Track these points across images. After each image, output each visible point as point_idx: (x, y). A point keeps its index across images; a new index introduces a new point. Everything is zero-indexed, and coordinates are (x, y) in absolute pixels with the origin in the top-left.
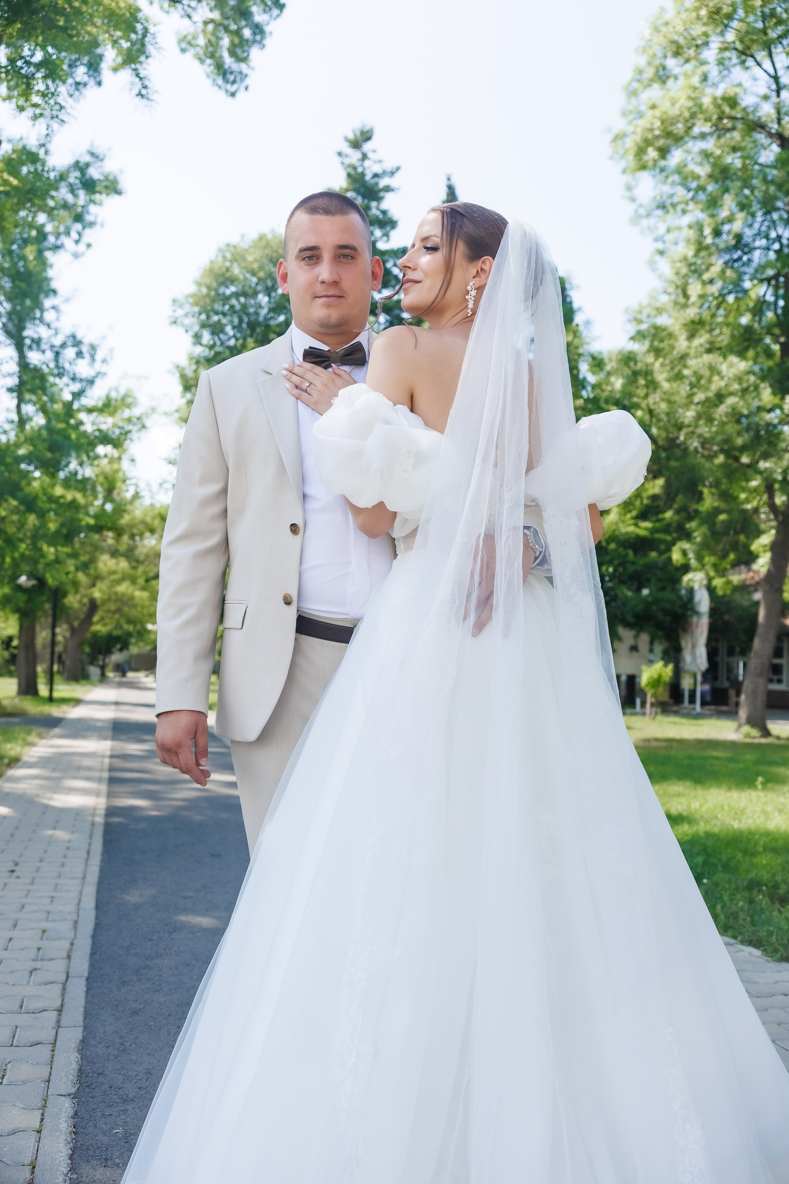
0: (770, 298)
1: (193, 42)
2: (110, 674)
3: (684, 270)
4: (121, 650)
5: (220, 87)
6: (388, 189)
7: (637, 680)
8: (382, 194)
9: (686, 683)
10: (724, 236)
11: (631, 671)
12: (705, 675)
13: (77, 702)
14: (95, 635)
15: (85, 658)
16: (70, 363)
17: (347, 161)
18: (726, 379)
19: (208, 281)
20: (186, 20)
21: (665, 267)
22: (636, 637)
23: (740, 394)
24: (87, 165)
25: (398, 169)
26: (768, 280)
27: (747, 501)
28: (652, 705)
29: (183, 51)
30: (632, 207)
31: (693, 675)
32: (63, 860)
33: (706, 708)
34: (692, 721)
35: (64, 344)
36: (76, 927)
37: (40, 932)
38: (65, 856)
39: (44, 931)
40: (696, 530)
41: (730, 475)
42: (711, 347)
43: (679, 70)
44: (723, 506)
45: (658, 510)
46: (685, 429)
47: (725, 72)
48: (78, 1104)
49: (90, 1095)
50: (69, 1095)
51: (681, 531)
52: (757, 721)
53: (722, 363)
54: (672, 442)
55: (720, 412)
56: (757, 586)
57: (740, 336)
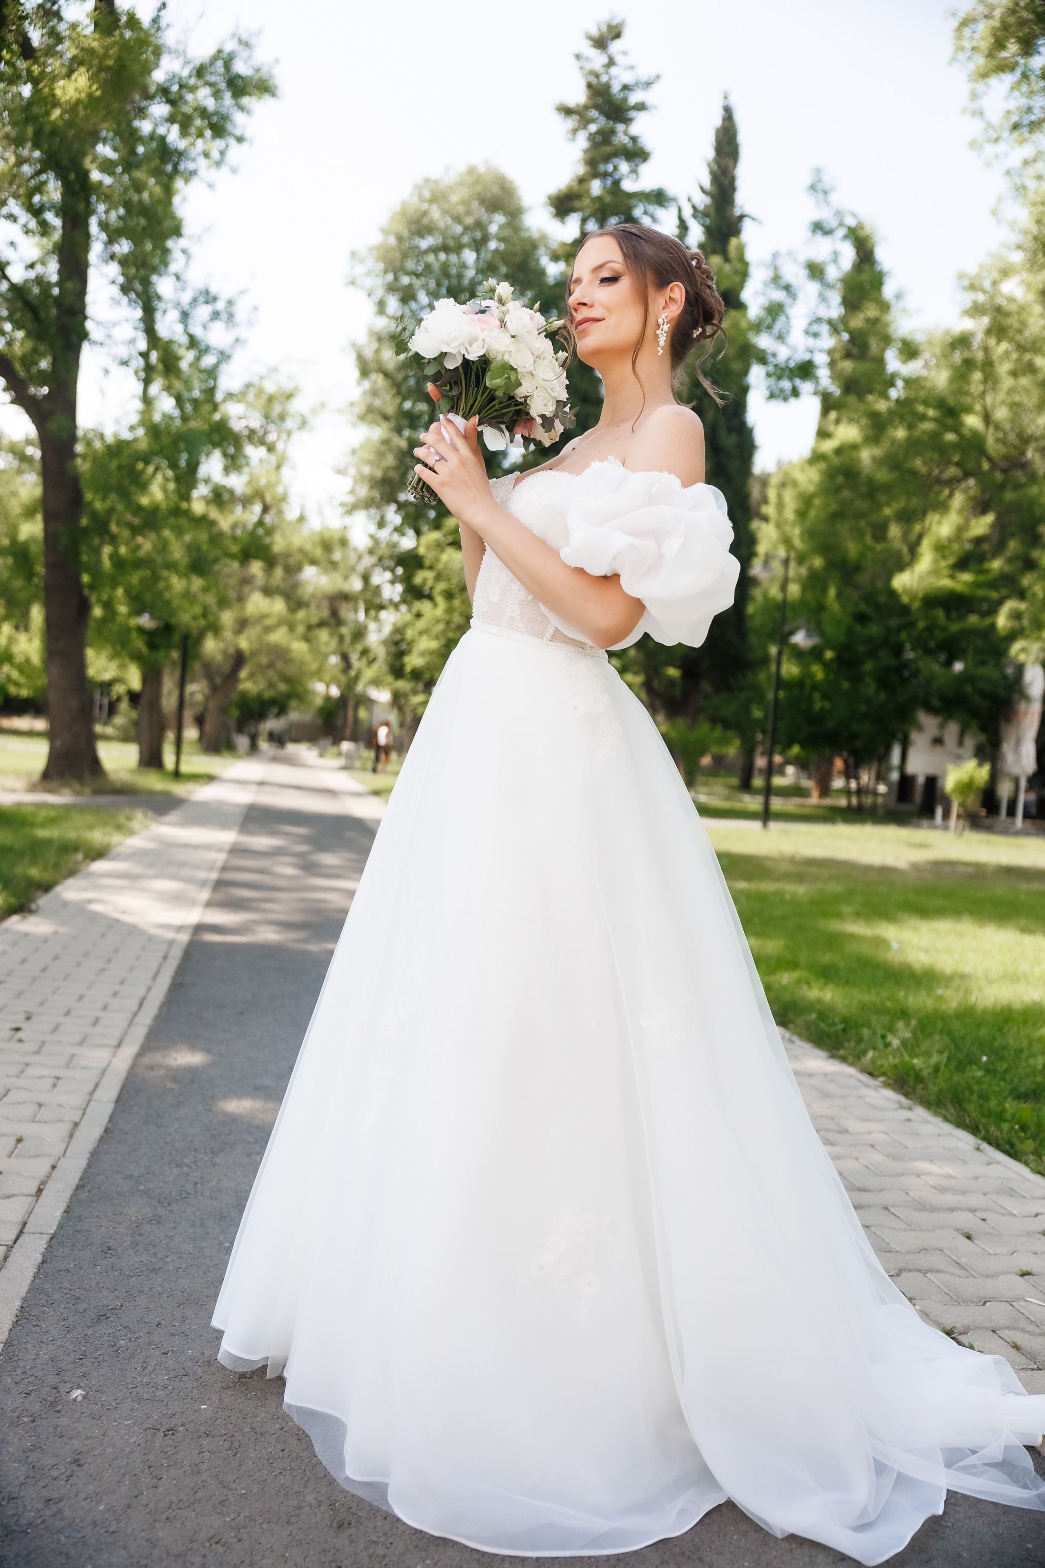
2: (264, 745)
4: (278, 715)
6: (641, 107)
7: (940, 782)
8: (632, 114)
9: (1004, 790)
11: (931, 770)
12: (1031, 780)
13: (210, 778)
14: (244, 695)
15: (232, 723)
16: (204, 329)
17: (589, 66)
19: (399, 228)
21: (1022, 215)
22: (942, 726)
24: (232, 55)
25: (658, 77)
28: (959, 816)
30: (978, 124)
31: (1017, 781)
32: (100, 1014)
33: (1029, 821)
34: (1012, 840)
35: (194, 301)
36: (71, 1136)
37: (13, 1141)
38: (105, 1008)
39: (19, 1140)
40: (1034, 584)
45: (983, 557)
46: (1034, 444)
51: (1012, 586)
54: (1015, 460)
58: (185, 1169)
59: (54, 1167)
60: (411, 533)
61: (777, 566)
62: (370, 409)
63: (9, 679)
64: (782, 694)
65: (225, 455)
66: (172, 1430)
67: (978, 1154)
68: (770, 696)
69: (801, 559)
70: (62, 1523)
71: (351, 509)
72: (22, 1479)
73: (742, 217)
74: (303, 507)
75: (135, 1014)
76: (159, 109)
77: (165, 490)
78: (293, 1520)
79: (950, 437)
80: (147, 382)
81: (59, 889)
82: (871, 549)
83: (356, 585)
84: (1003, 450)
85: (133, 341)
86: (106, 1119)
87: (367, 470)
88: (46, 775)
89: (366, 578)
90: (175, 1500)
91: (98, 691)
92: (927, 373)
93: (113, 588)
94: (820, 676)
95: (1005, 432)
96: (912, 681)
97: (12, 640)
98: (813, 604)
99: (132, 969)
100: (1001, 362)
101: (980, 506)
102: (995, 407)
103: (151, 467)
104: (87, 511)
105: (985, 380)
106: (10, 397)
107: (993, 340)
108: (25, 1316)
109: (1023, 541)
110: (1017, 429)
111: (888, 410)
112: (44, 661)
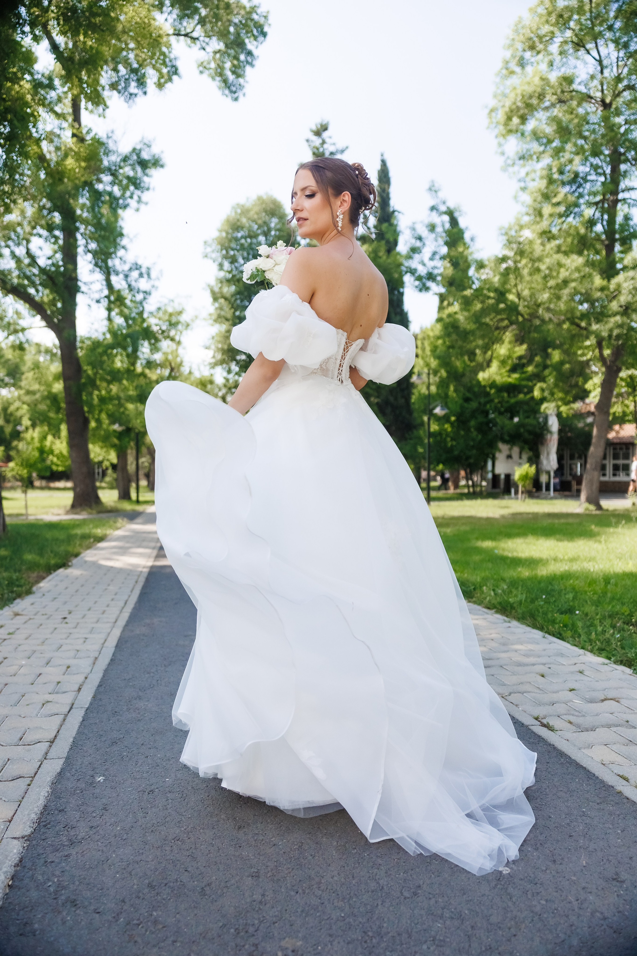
0: (598, 215)
1: (208, 66)
3: (539, 198)
5: (227, 96)
7: (512, 477)
9: (544, 479)
10: (567, 174)
11: (507, 471)
12: (556, 472)
16: (136, 281)
17: (313, 145)
18: (570, 270)
19: (226, 228)
20: (202, 51)
21: (527, 198)
22: (510, 449)
23: (579, 280)
24: (140, 150)
25: (347, 147)
26: (596, 204)
27: (583, 355)
28: (522, 492)
29: (201, 72)
30: (503, 159)
31: (548, 473)
32: (106, 609)
33: (557, 493)
34: (549, 502)
35: (130, 269)
36: (94, 664)
37: (65, 668)
38: (108, 606)
39: (68, 667)
40: (550, 375)
41: (573, 337)
42: (559, 250)
43: (533, 60)
44: (567, 359)
45: (523, 366)
46: (542, 306)
47: (564, 60)
48: (28, 849)
49: (43, 837)
50: (23, 838)
51: (539, 377)
52: (593, 500)
53: (566, 260)
54: (534, 315)
55: (565, 293)
56: (590, 413)
57: (579, 242)
58: (152, 674)
59: (86, 678)
61: (424, 377)
62: (219, 316)
63: (52, 463)
64: (431, 440)
65: (150, 344)
66: (152, 791)
67: (544, 639)
68: (426, 441)
69: (435, 372)
70: (99, 837)
71: (213, 366)
72: (78, 819)
73: (394, 211)
74: (191, 368)
75: (123, 608)
76: (107, 178)
77: (122, 362)
78: (215, 827)
79: (502, 306)
80: (109, 310)
81: (82, 555)
82: (469, 366)
84: (528, 311)
85: (101, 291)
86: (111, 655)
87: (220, 346)
88: (73, 506)
90: (156, 822)
91: (96, 466)
92: (489, 276)
93: (101, 411)
94: (449, 429)
95: (528, 302)
96: (494, 429)
97: (52, 443)
98: (443, 395)
99: (120, 588)
100: (523, 268)
101: (519, 340)
102: (522, 290)
103: (115, 351)
104: (84, 375)
105: (516, 278)
106: (43, 323)
107: (518, 258)
108: (75, 745)
109: (541, 357)
110: (534, 300)
111: (472, 294)
112: (69, 452)
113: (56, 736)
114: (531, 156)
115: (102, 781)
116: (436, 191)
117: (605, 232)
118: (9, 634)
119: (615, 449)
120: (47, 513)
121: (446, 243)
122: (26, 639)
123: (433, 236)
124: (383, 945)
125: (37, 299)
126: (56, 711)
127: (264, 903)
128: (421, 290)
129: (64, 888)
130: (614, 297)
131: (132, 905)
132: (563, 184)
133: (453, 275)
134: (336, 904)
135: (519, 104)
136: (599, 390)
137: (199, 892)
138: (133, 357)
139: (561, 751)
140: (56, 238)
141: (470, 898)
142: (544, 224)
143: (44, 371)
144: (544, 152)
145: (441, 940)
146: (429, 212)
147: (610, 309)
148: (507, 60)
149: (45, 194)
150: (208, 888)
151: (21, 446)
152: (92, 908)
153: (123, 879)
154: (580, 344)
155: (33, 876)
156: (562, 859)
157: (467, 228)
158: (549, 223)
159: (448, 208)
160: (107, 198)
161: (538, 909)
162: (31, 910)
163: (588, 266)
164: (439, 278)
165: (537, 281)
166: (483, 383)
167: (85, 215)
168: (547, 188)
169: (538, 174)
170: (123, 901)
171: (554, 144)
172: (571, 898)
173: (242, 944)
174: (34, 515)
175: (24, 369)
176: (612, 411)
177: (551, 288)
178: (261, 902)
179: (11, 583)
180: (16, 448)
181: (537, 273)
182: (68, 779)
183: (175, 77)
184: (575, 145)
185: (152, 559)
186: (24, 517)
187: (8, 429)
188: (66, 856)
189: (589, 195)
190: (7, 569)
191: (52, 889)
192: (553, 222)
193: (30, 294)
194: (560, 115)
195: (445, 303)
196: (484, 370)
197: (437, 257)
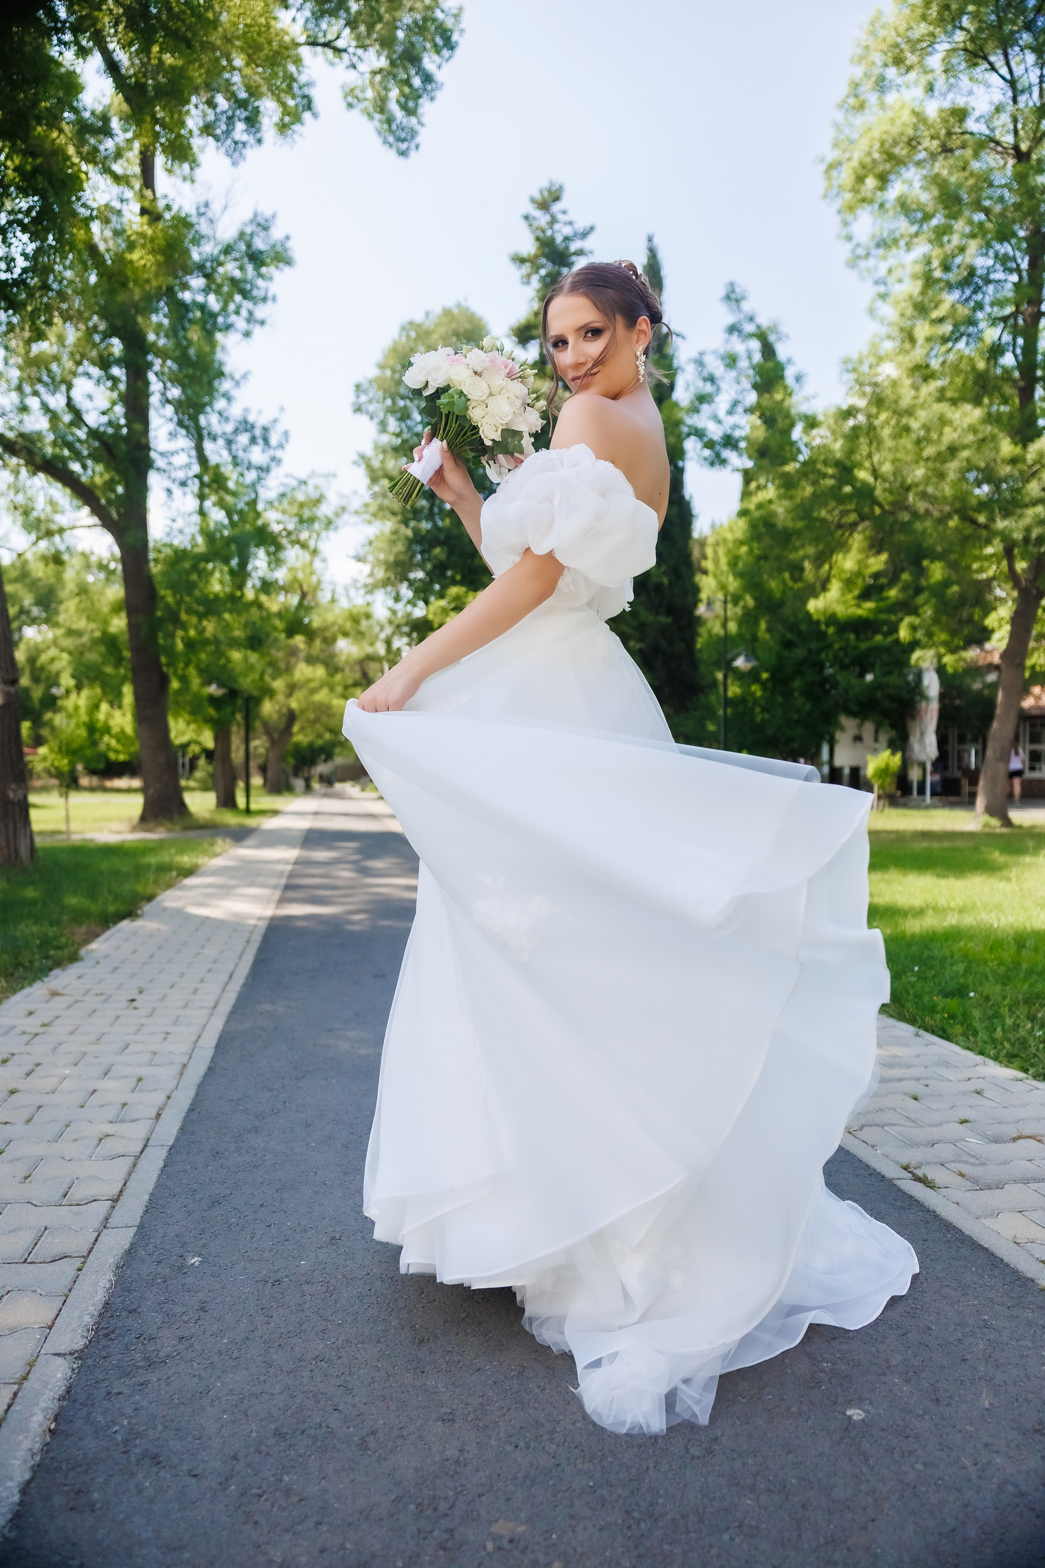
0: (1007, 338)
1: (361, 96)
2: (316, 785)
3: (910, 311)
4: (326, 761)
5: (391, 145)
6: (581, 253)
7: (862, 773)
8: (573, 259)
9: (914, 775)
10: (955, 270)
11: (854, 763)
12: (935, 764)
13: (275, 813)
14: (297, 746)
15: (289, 769)
16: (244, 451)
17: (535, 224)
18: (959, 430)
19: (391, 362)
20: (352, 70)
21: (889, 311)
22: (860, 726)
23: (975, 446)
24: (251, 236)
25: (592, 228)
26: (1005, 319)
27: (981, 570)
28: (879, 797)
29: (350, 106)
30: (849, 246)
31: (923, 765)
32: (199, 985)
33: (936, 799)
34: (923, 813)
35: (236, 431)
36: (181, 1074)
37: (134, 1081)
38: (202, 981)
39: (140, 1080)
40: (925, 604)
41: (965, 540)
42: (941, 396)
43: (899, 81)
44: (954, 577)
45: (882, 588)
46: (914, 490)
47: (952, 80)
48: (79, 1372)
49: (104, 1354)
50: (71, 1354)
51: (907, 607)
52: (998, 810)
53: (953, 413)
54: (900, 505)
55: (953, 467)
56: (992, 667)
57: (975, 383)
58: (275, 1092)
59: (169, 1097)
60: (421, 604)
61: (718, 606)
62: (381, 508)
63: (109, 747)
64: (729, 711)
65: (268, 554)
66: (278, 1281)
68: (721, 712)
69: (736, 599)
70: (194, 1354)
71: (370, 589)
72: (159, 1324)
74: (333, 592)
75: (227, 984)
76: (197, 282)
77: (221, 582)
78: (382, 1340)
79: (848, 489)
80: (202, 497)
81: (159, 898)
82: (792, 588)
83: (381, 649)
84: (890, 498)
85: (188, 466)
86: (209, 1060)
87: (382, 556)
88: (143, 818)
89: (388, 642)
90: (285, 1332)
91: (180, 754)
92: (825, 441)
93: (187, 665)
94: (759, 693)
95: (890, 483)
96: (833, 692)
97: (109, 715)
98: (748, 636)
99: (222, 952)
100: (882, 427)
101: (876, 546)
102: (881, 463)
103: (210, 566)
104: (161, 605)
105: (871, 443)
106: (95, 520)
107: (874, 410)
108: (153, 1206)
109: (912, 574)
110: (900, 479)
111: (797, 471)
112: (135, 731)
113: (121, 1191)
114: (896, 241)
115: (197, 1264)
116: (737, 301)
117: (1020, 366)
118: (44, 1025)
119: (1032, 726)
120: (100, 830)
121: (756, 387)
122: (71, 1033)
123: (733, 374)
124: (658, 1533)
125: (84, 479)
126: (121, 1151)
127: (462, 1464)
128: (712, 464)
129: (139, 1435)
130: (1034, 475)
131: (249, 1465)
132: (950, 286)
133: (765, 439)
134: (579, 1466)
135: (876, 156)
136: (1007, 628)
137: (357, 1445)
138: (240, 575)
139: (946, 1221)
140: (115, 380)
141: (800, 1459)
142: (918, 354)
143: (96, 598)
144: (917, 235)
145: (751, 1527)
146: (726, 335)
147: (1027, 494)
148: (857, 80)
149: (97, 308)
150: (371, 1438)
151: (58, 720)
152: (185, 1468)
153: (234, 1422)
154: (976, 552)
155: (89, 1415)
156: (951, 1397)
157: (789, 361)
158: (925, 352)
159: (759, 327)
160: (198, 314)
161: (911, 1477)
162: (87, 1470)
163: (991, 423)
164: (743, 445)
165: (905, 448)
166: (815, 617)
167: (162, 342)
168: (923, 293)
169: (909, 270)
170: (235, 1457)
171: (935, 222)
172: (967, 1462)
173: (428, 1529)
174: (80, 833)
175: (63, 594)
176: (1029, 662)
177: (928, 459)
178: (458, 1462)
179: (46, 943)
180: (50, 724)
181: (905, 433)
182: (143, 1261)
183: (307, 116)
184: (970, 222)
185: (273, 906)
186: (64, 837)
187: (37, 693)
188: (142, 1384)
189: (992, 304)
190: (37, 921)
191: (119, 1437)
192: (932, 349)
193: (73, 472)
194: (945, 173)
195: (753, 485)
196: (816, 596)
197: (740, 409)
